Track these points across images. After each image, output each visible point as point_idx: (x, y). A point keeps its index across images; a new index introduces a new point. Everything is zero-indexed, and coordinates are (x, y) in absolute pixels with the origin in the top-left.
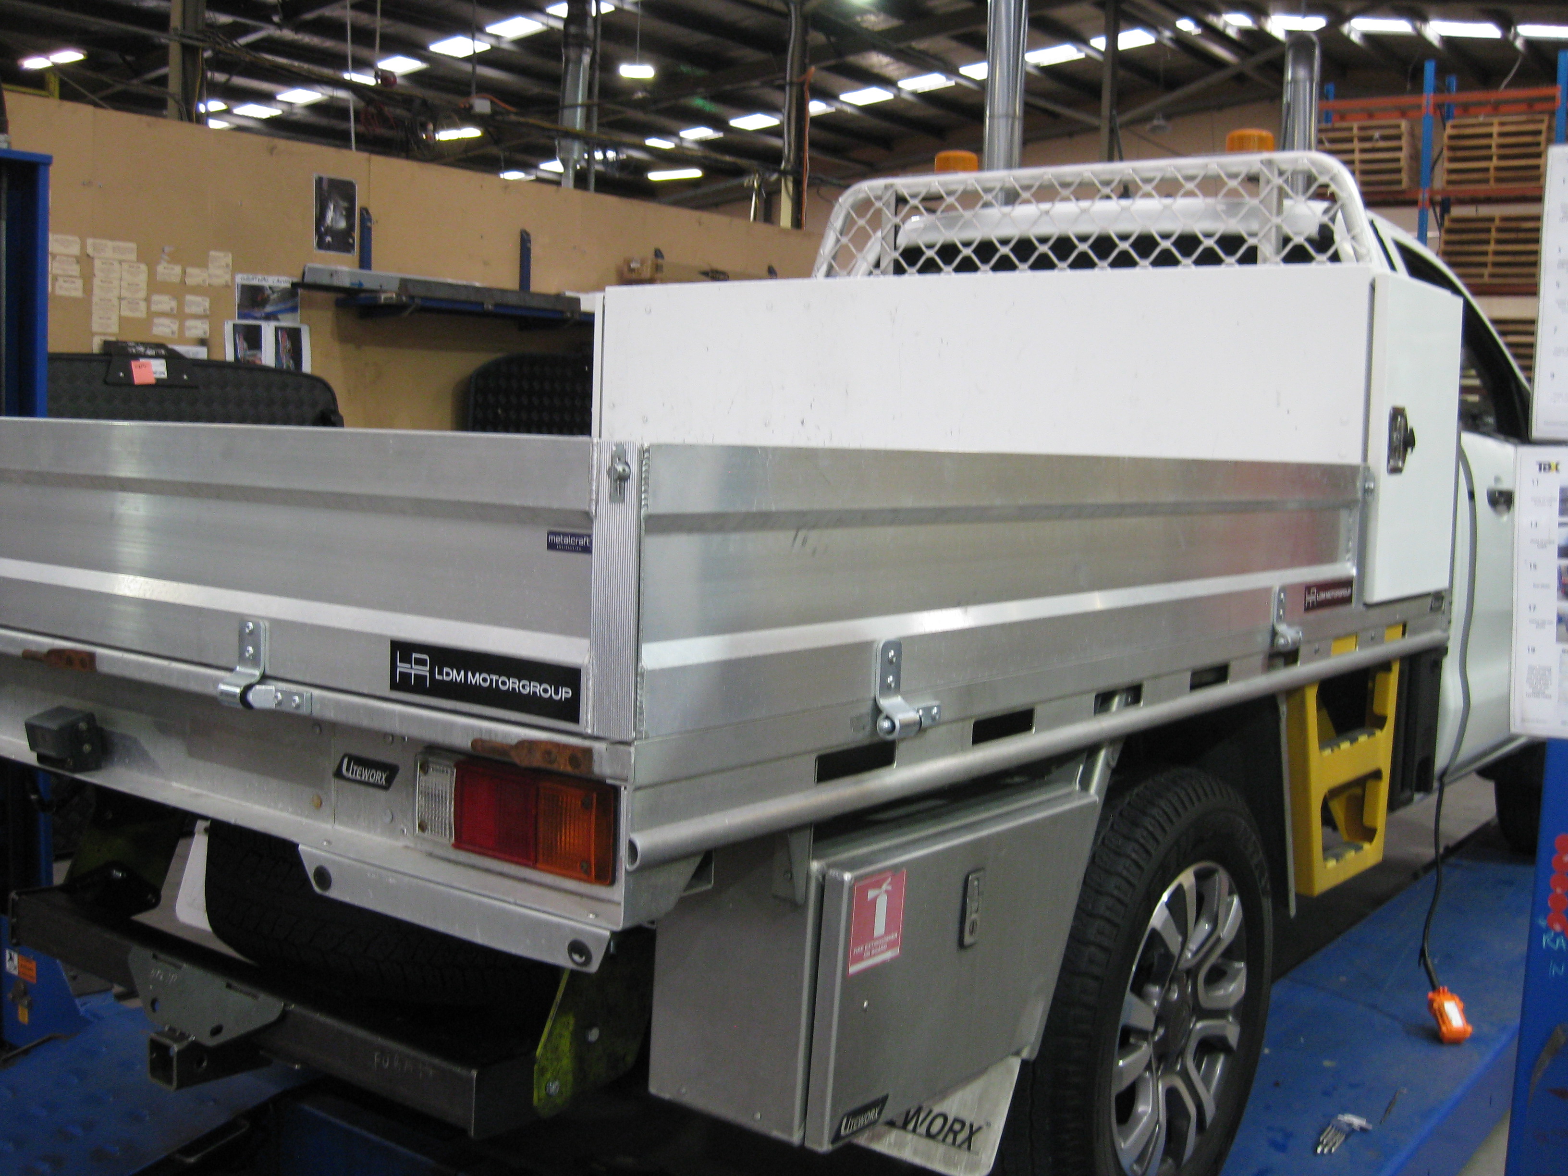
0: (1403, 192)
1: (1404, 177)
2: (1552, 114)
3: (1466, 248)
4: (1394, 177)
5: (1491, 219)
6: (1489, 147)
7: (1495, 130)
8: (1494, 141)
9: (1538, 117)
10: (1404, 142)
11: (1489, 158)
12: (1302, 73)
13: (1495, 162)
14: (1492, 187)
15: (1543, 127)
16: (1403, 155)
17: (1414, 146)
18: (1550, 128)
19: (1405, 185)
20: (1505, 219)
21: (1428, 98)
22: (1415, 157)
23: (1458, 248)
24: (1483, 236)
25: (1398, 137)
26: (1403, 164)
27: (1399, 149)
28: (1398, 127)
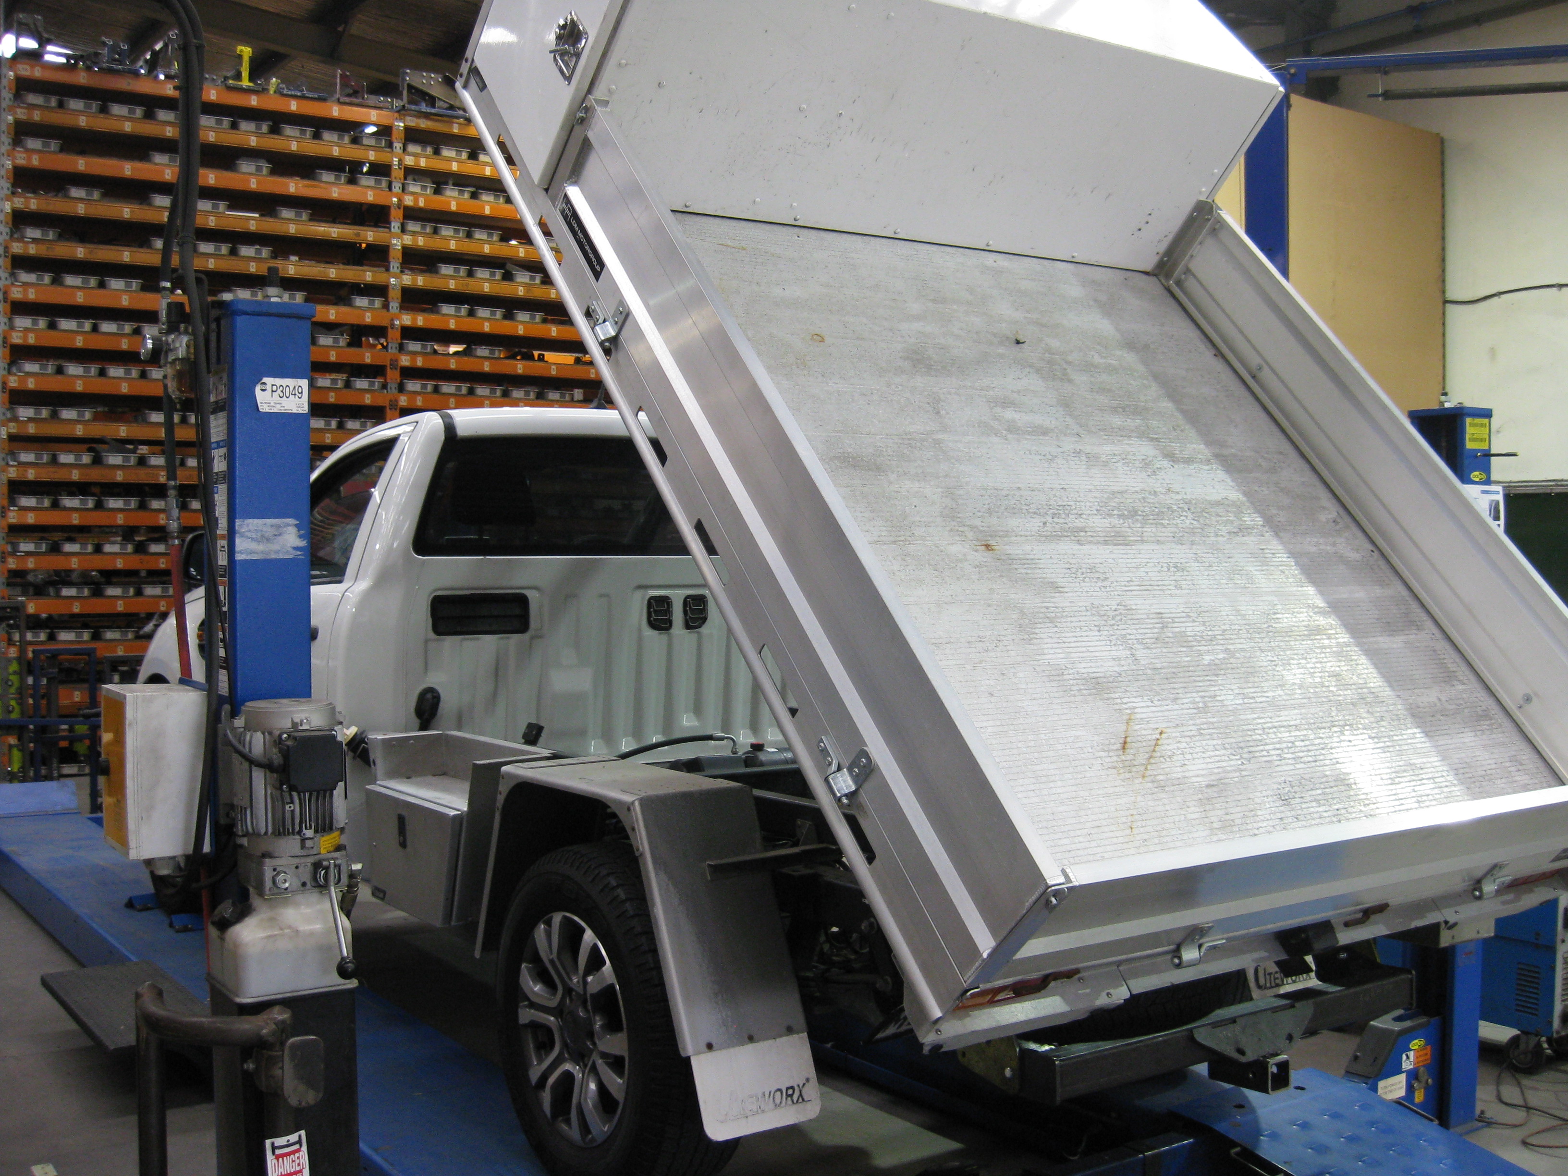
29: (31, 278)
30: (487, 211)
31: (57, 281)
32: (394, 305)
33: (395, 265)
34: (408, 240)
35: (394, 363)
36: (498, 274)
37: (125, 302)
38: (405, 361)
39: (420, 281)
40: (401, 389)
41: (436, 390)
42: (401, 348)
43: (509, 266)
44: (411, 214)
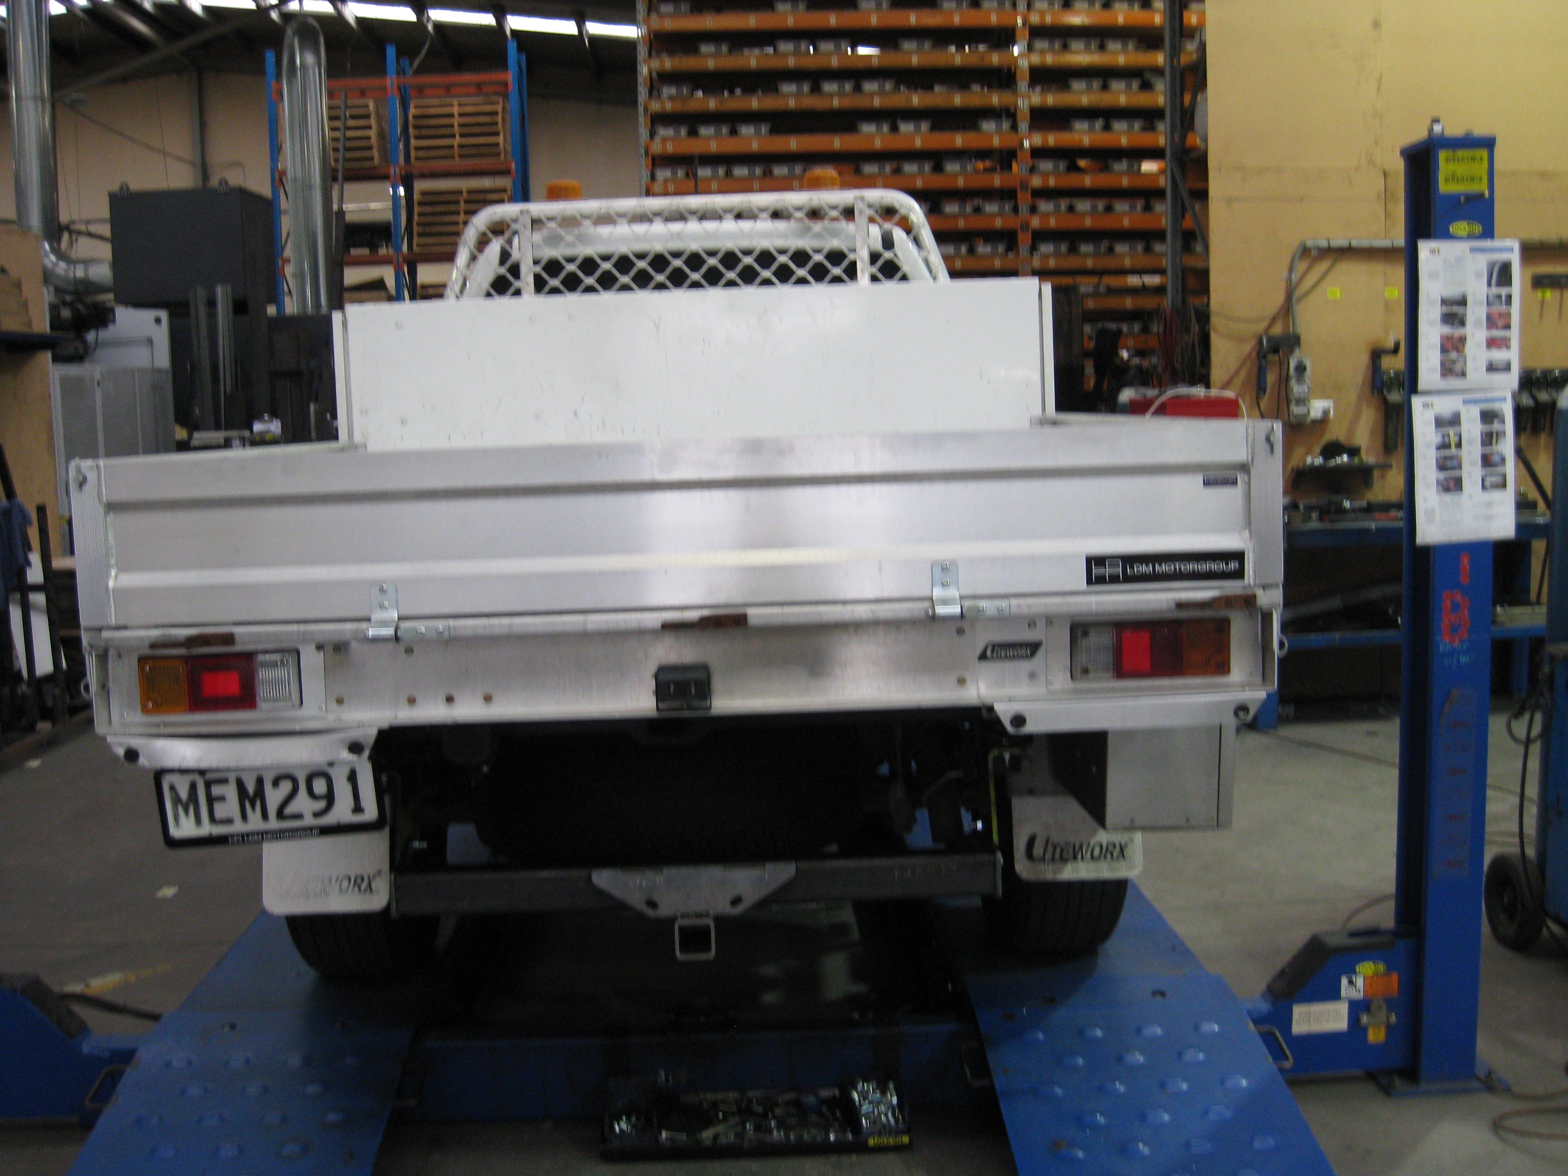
0: (375, 168)
1: (375, 153)
2: (506, 96)
3: (438, 219)
4: (365, 154)
5: (459, 192)
6: (452, 126)
7: (456, 110)
8: (456, 121)
9: (494, 98)
10: (373, 121)
11: (453, 136)
12: (310, 59)
13: (458, 140)
14: (457, 163)
15: (499, 108)
16: (373, 133)
17: (380, 126)
18: (504, 109)
19: (376, 161)
20: (470, 192)
21: (391, 80)
22: (381, 135)
23: (430, 219)
24: (453, 208)
25: (368, 117)
26: (374, 141)
27: (370, 127)
28: (368, 106)
29: (669, 132)
30: (1121, 20)
31: (693, 133)
32: (1023, 126)
33: (1023, 85)
34: (1035, 59)
35: (1024, 185)
36: (1135, 85)
37: (755, 146)
38: (1036, 182)
39: (1051, 100)
40: (1033, 210)
41: (1071, 208)
42: (1032, 170)
43: (1147, 75)
44: (1037, 32)
